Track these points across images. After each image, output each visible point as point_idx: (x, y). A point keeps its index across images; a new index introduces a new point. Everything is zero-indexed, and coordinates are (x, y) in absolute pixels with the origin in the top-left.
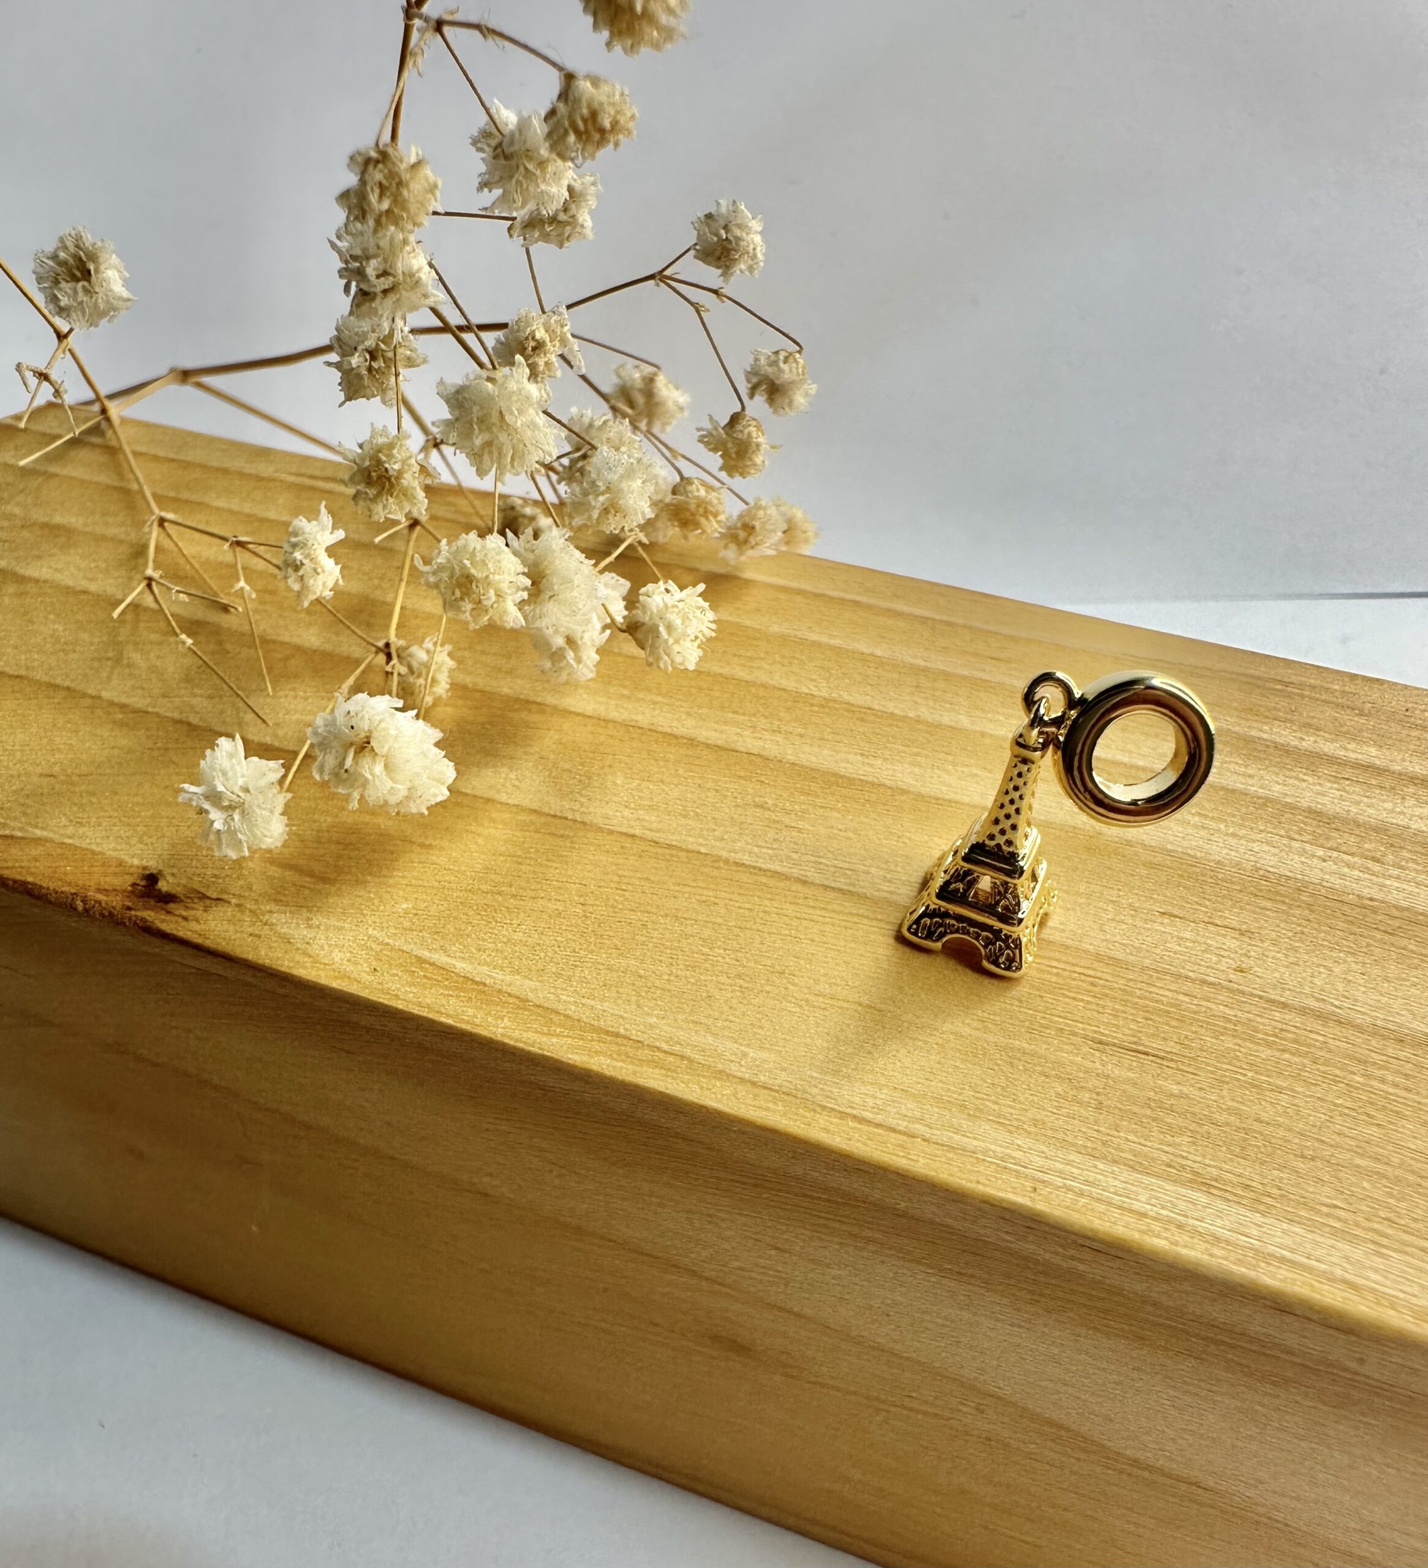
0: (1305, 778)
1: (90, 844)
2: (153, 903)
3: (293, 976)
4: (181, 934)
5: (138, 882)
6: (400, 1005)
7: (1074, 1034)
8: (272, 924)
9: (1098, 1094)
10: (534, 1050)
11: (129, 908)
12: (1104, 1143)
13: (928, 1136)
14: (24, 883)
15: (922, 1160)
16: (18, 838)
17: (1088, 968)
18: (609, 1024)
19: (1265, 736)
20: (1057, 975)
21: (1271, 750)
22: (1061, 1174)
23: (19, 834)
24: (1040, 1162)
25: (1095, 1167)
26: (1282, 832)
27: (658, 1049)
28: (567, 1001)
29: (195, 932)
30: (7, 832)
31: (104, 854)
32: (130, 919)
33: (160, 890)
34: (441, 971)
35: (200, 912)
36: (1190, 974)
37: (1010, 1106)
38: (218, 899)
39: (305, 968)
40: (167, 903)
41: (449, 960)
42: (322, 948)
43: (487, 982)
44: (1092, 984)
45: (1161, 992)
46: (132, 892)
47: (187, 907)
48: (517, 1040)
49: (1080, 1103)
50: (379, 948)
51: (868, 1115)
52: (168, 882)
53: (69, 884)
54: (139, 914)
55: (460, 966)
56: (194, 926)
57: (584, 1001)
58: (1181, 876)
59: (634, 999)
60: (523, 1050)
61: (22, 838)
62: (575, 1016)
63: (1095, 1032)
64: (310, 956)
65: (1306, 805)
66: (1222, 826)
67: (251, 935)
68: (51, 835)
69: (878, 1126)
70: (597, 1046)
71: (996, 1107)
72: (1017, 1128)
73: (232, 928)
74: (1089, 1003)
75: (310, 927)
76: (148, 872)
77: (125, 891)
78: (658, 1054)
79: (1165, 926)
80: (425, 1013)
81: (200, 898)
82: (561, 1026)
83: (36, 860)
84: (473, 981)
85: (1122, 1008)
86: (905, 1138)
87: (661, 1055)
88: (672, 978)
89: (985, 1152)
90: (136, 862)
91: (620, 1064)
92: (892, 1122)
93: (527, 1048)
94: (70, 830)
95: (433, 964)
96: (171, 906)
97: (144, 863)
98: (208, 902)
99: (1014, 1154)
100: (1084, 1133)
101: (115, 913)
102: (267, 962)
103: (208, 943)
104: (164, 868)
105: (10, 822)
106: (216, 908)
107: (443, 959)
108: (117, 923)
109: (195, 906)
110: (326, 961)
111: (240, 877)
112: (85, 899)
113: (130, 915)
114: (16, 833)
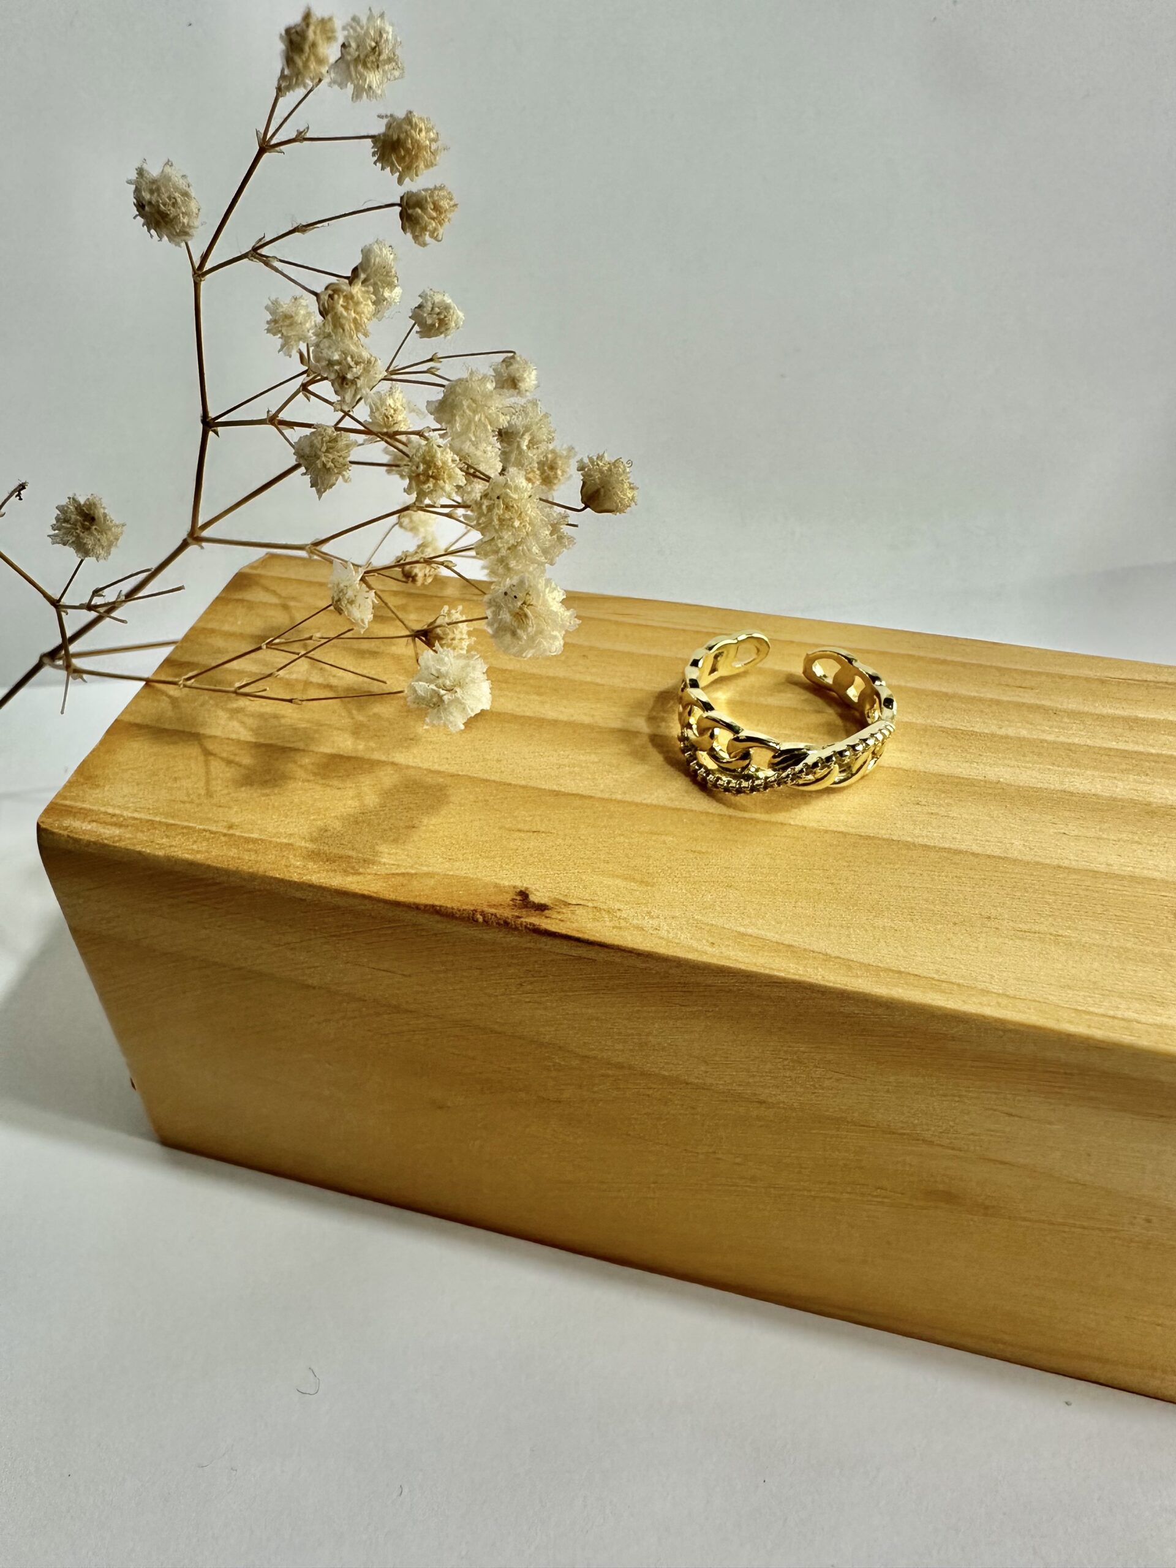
1: (466, 874)
2: (533, 911)
4: (564, 932)
5: (515, 897)
6: (743, 967)
8: (626, 918)
10: (849, 988)
11: (520, 917)
13: (1139, 1019)
14: (433, 906)
16: (412, 875)
18: (893, 964)
23: (413, 872)
27: (933, 979)
28: (855, 952)
29: (573, 930)
30: (403, 871)
31: (479, 879)
32: (521, 924)
33: (533, 902)
34: (758, 940)
35: (570, 915)
38: (577, 905)
39: (663, 947)
40: (543, 911)
41: (761, 932)
42: (669, 932)
43: (794, 943)
46: (515, 905)
47: (559, 912)
48: (834, 983)
50: (708, 928)
51: (1091, 1009)
52: (535, 895)
53: (467, 903)
54: (527, 920)
55: (770, 935)
56: (570, 925)
57: (866, 951)
60: (840, 989)
61: (416, 874)
62: (866, 962)
64: (662, 938)
67: (613, 928)
68: (437, 870)
69: (1104, 1016)
70: (891, 982)
73: (597, 924)
75: (652, 917)
76: (518, 890)
77: (509, 905)
78: (934, 982)
80: (762, 971)
81: (565, 905)
82: (859, 970)
83: (434, 889)
84: (782, 944)
86: (1125, 1023)
87: (936, 983)
90: (507, 883)
91: (912, 992)
92: (1111, 1013)
93: (843, 987)
94: (447, 865)
95: (751, 936)
96: (546, 912)
97: (512, 883)
98: (572, 908)
101: (509, 921)
102: (636, 947)
103: (586, 937)
104: (529, 886)
105: (400, 863)
106: (580, 911)
107: (756, 931)
108: (511, 928)
109: (564, 911)
110: (677, 941)
111: (585, 887)
112: (483, 913)
113: (519, 921)
114: (410, 871)
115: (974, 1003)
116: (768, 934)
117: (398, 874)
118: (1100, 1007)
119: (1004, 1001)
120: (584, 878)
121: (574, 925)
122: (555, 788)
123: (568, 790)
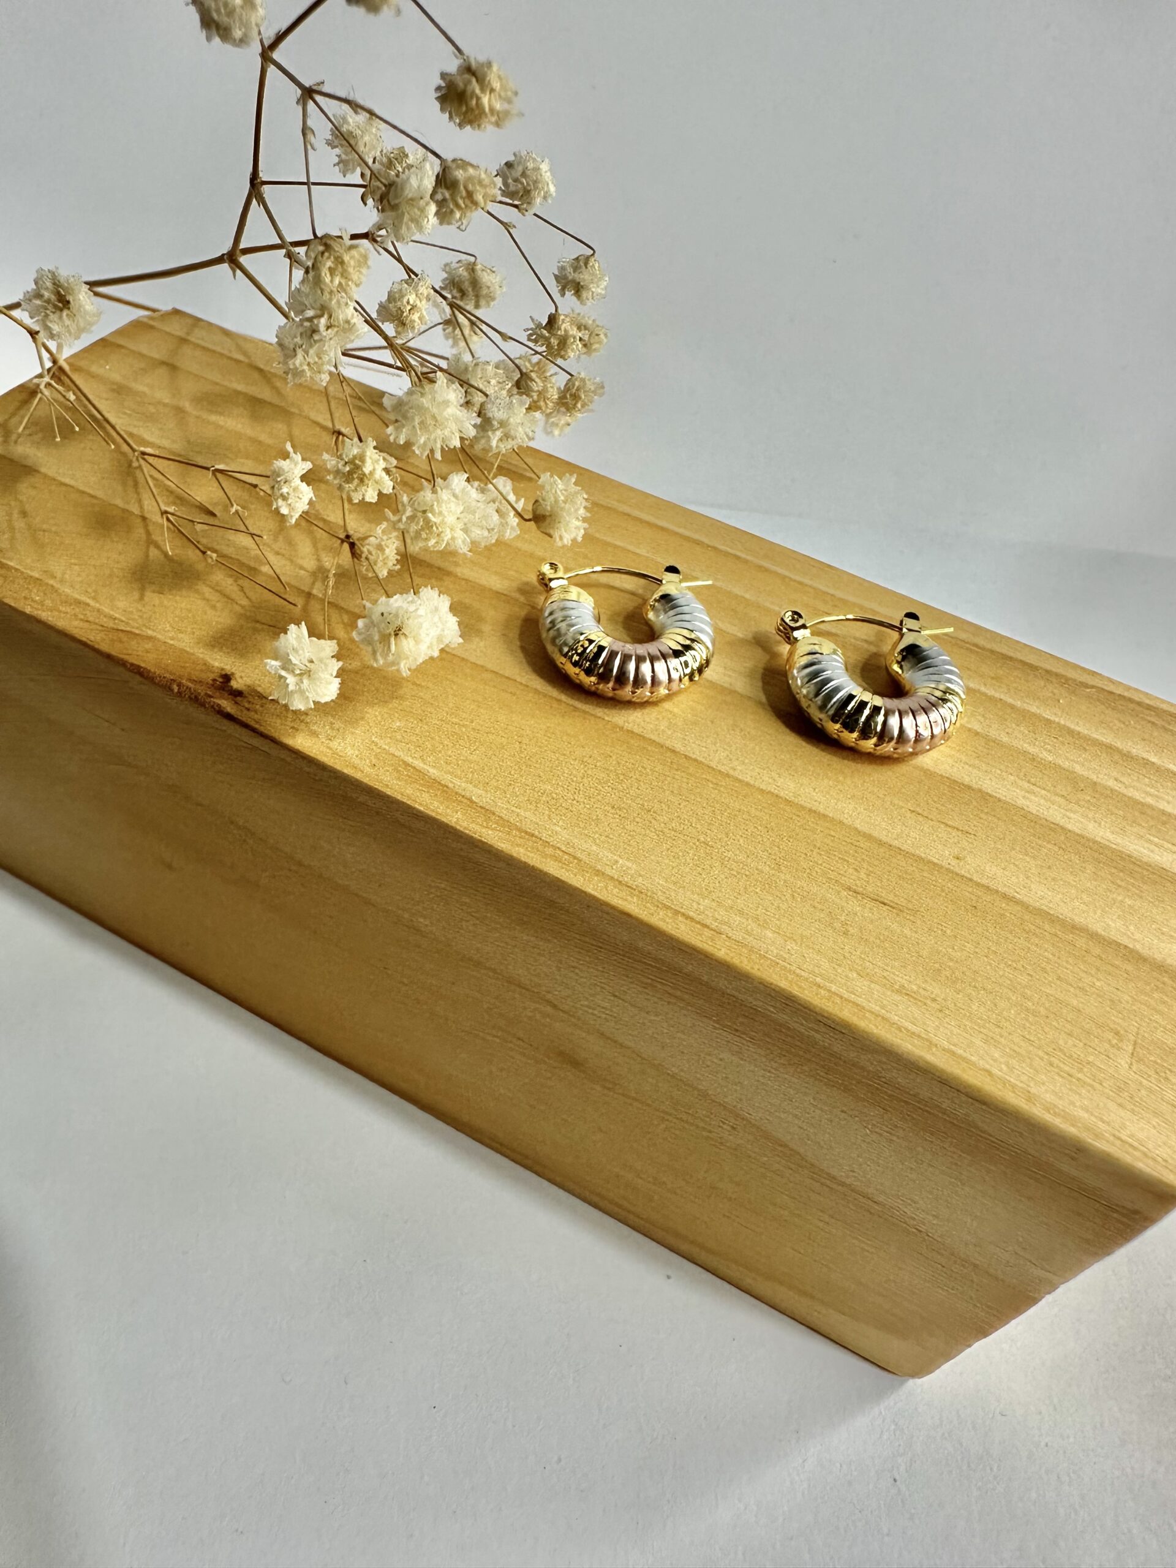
1: (185, 646)
2: (227, 695)
3: (317, 760)
4: (244, 719)
5: (217, 678)
6: (389, 792)
7: (839, 883)
9: (846, 924)
10: (476, 836)
11: (211, 697)
13: (730, 935)
14: (139, 667)
15: (723, 950)
16: (136, 634)
18: (530, 828)
22: (812, 972)
23: (137, 632)
27: (559, 849)
28: (502, 808)
29: (254, 720)
30: (128, 629)
31: (193, 654)
32: (210, 703)
33: (232, 687)
34: (419, 773)
35: (258, 707)
37: (788, 924)
38: (271, 699)
39: (326, 756)
40: (236, 696)
41: (425, 767)
43: (451, 785)
46: (213, 685)
47: (249, 702)
48: (465, 828)
50: (379, 750)
51: (691, 914)
52: (237, 681)
53: (171, 673)
54: (217, 701)
55: (433, 772)
56: (253, 713)
57: (514, 809)
59: (547, 812)
60: (467, 835)
61: (139, 635)
62: (506, 818)
64: (330, 748)
67: (292, 728)
68: (159, 636)
69: (699, 923)
70: (519, 841)
72: (790, 938)
73: (279, 721)
75: (332, 729)
76: (224, 673)
77: (207, 684)
78: (558, 852)
80: (405, 801)
81: (259, 698)
82: (496, 823)
83: (147, 652)
84: (439, 783)
86: (715, 933)
87: (561, 854)
88: (575, 802)
90: (216, 664)
91: (532, 855)
92: (708, 922)
93: (471, 834)
94: (172, 634)
95: (414, 768)
96: (239, 699)
97: (221, 665)
98: (264, 700)
99: (785, 956)
101: (200, 697)
103: (262, 729)
104: (235, 672)
105: (131, 621)
107: (422, 765)
108: (199, 704)
109: (255, 702)
110: (343, 754)
112: (180, 685)
113: (208, 700)
114: (134, 630)
116: (431, 770)
117: (122, 631)
119: (611, 885)
121: (256, 717)
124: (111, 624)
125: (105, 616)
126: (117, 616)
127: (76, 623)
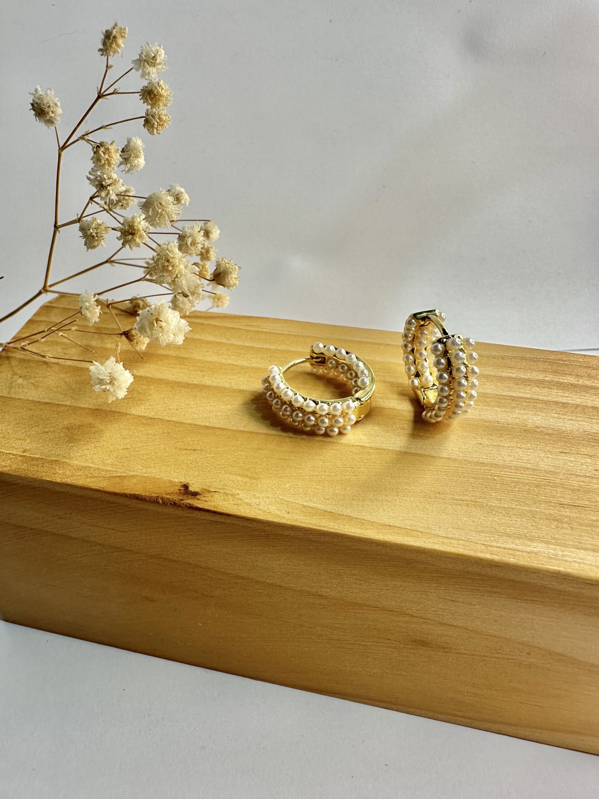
0: (586, 395)
1: (155, 475)
2: (190, 496)
3: (257, 519)
4: (207, 508)
5: (181, 488)
6: (304, 525)
7: (551, 502)
8: (241, 499)
9: (569, 524)
10: (362, 536)
11: (182, 500)
12: (580, 543)
14: (135, 495)
16: (124, 476)
17: (545, 476)
18: (386, 521)
19: (566, 381)
20: (535, 480)
21: (570, 386)
24: (560, 553)
25: (580, 552)
26: (587, 416)
27: (407, 529)
28: (366, 515)
29: (211, 506)
30: (119, 474)
31: (161, 478)
32: (183, 504)
33: (191, 491)
34: (313, 509)
35: (211, 498)
36: (580, 474)
37: (541, 533)
38: (215, 492)
39: (262, 516)
40: (196, 496)
41: (315, 505)
42: (264, 506)
43: (332, 511)
44: (549, 482)
45: (573, 482)
46: (180, 493)
47: (205, 496)
48: (354, 533)
49: (564, 528)
51: (493, 544)
52: (192, 487)
53: (154, 493)
54: (186, 502)
55: (321, 506)
56: (209, 503)
57: (372, 514)
58: (560, 437)
59: (390, 510)
60: (357, 537)
61: (126, 476)
62: (372, 520)
63: (558, 500)
64: (261, 510)
65: (590, 405)
66: (566, 417)
67: (234, 504)
68: (138, 474)
69: (499, 547)
70: (385, 531)
71: (536, 534)
72: (547, 541)
73: (226, 503)
74: (551, 490)
76: (183, 484)
77: (177, 493)
79: (563, 457)
80: (315, 527)
81: (208, 492)
82: (368, 525)
83: (136, 485)
84: (327, 511)
85: (562, 490)
87: (409, 531)
89: (540, 552)
90: (176, 480)
91: (396, 537)
92: (503, 546)
93: (359, 536)
94: (144, 470)
95: (309, 507)
96: (198, 496)
97: (180, 480)
98: (212, 494)
99: (550, 551)
100: (571, 540)
101: (177, 502)
102: (246, 515)
103: (219, 510)
104: (189, 482)
105: (118, 470)
106: (216, 495)
107: (313, 504)
108: (178, 506)
109: (207, 495)
110: (268, 511)
111: (220, 481)
112: (162, 499)
113: (182, 502)
114: (123, 474)
115: (430, 542)
116: (319, 506)
117: (116, 477)
118: (497, 542)
119: (446, 541)
120: (219, 476)
121: (212, 504)
122: (207, 424)
123: (214, 425)
124: (108, 475)
125: (103, 471)
126: (109, 469)
127: (88, 480)
